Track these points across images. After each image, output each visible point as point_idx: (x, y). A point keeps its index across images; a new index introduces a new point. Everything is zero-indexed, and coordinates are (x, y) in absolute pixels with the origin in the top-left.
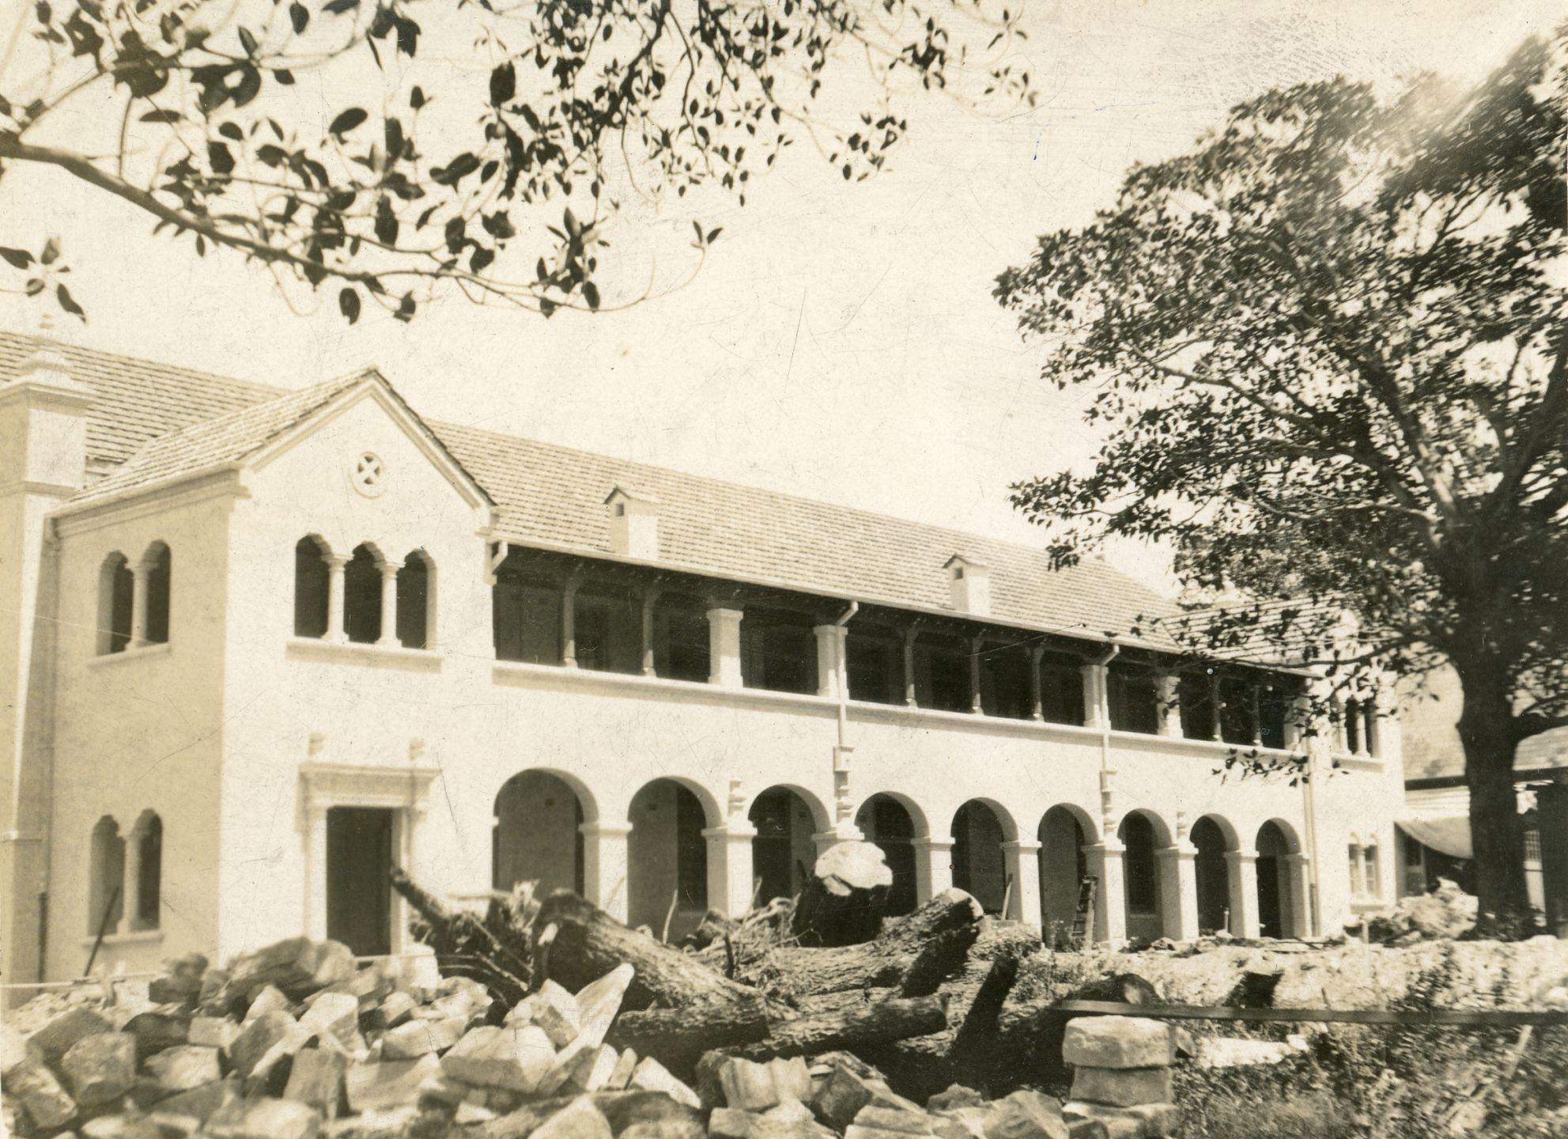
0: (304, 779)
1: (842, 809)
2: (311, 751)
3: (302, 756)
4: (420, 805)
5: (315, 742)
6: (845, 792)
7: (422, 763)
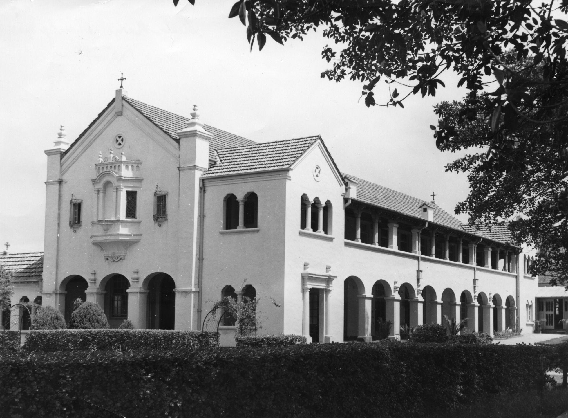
0: (303, 278)
1: (418, 291)
2: (305, 269)
3: (302, 271)
4: (330, 288)
5: (306, 265)
6: (420, 285)
7: (330, 273)
